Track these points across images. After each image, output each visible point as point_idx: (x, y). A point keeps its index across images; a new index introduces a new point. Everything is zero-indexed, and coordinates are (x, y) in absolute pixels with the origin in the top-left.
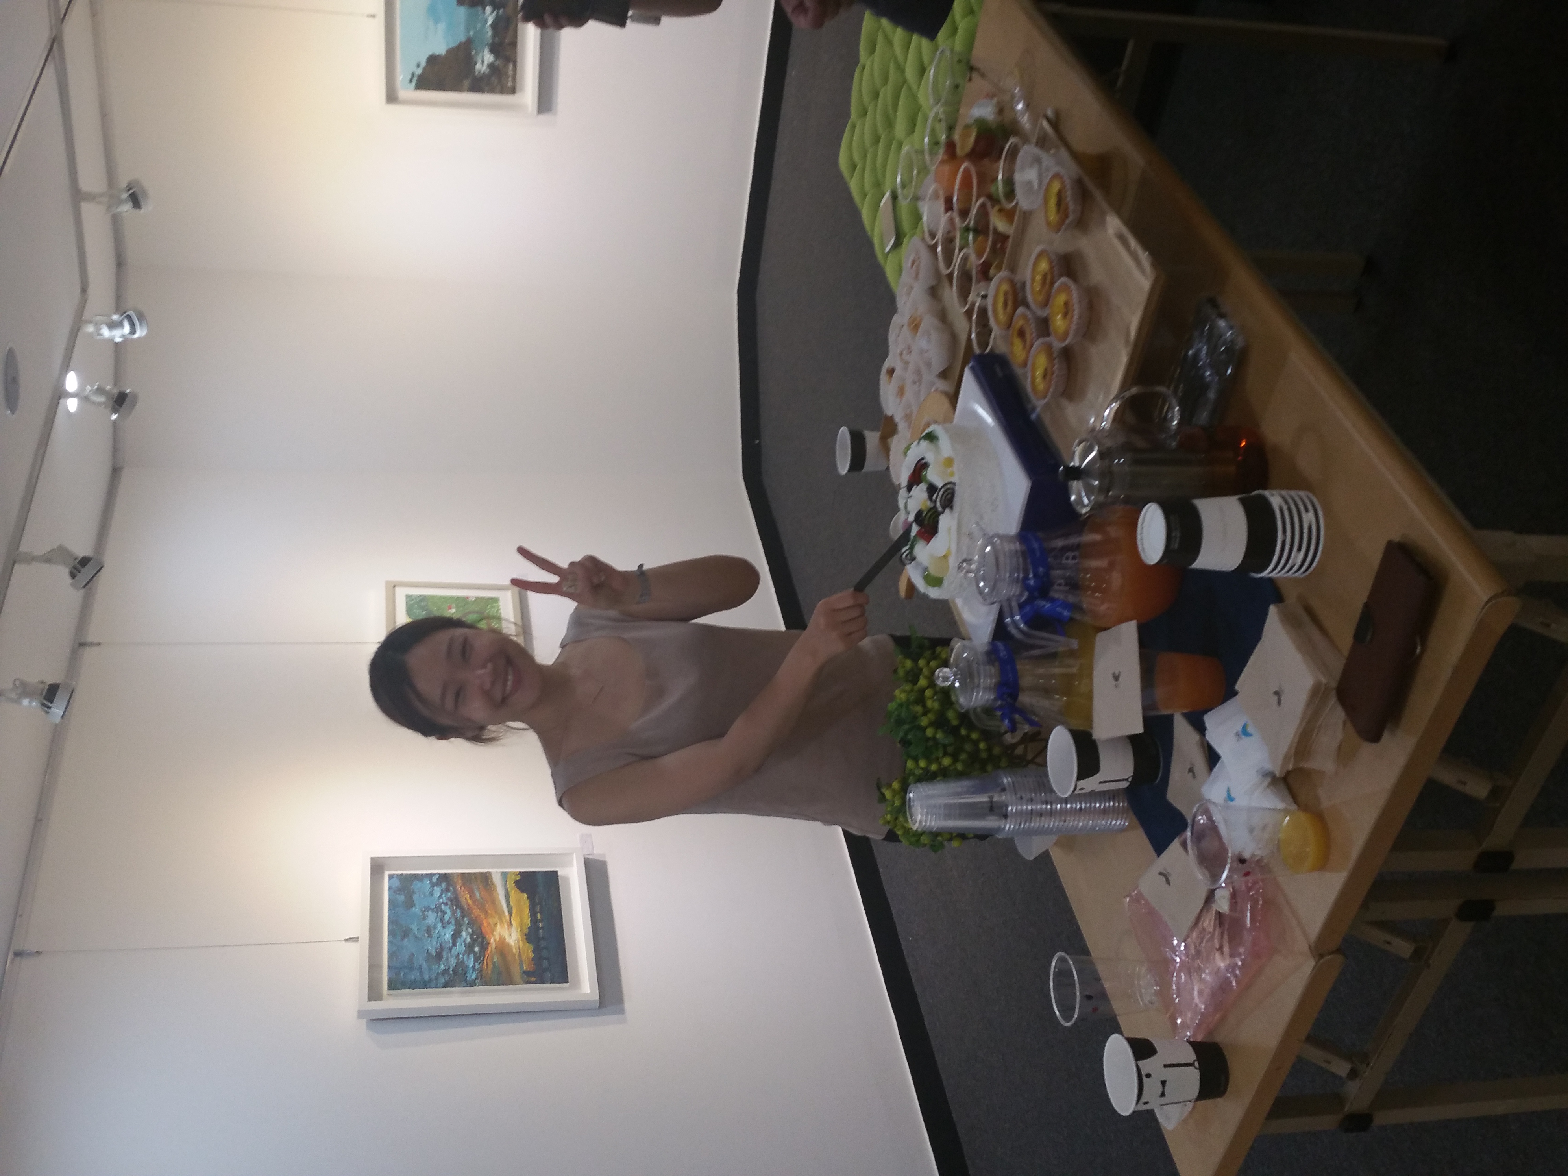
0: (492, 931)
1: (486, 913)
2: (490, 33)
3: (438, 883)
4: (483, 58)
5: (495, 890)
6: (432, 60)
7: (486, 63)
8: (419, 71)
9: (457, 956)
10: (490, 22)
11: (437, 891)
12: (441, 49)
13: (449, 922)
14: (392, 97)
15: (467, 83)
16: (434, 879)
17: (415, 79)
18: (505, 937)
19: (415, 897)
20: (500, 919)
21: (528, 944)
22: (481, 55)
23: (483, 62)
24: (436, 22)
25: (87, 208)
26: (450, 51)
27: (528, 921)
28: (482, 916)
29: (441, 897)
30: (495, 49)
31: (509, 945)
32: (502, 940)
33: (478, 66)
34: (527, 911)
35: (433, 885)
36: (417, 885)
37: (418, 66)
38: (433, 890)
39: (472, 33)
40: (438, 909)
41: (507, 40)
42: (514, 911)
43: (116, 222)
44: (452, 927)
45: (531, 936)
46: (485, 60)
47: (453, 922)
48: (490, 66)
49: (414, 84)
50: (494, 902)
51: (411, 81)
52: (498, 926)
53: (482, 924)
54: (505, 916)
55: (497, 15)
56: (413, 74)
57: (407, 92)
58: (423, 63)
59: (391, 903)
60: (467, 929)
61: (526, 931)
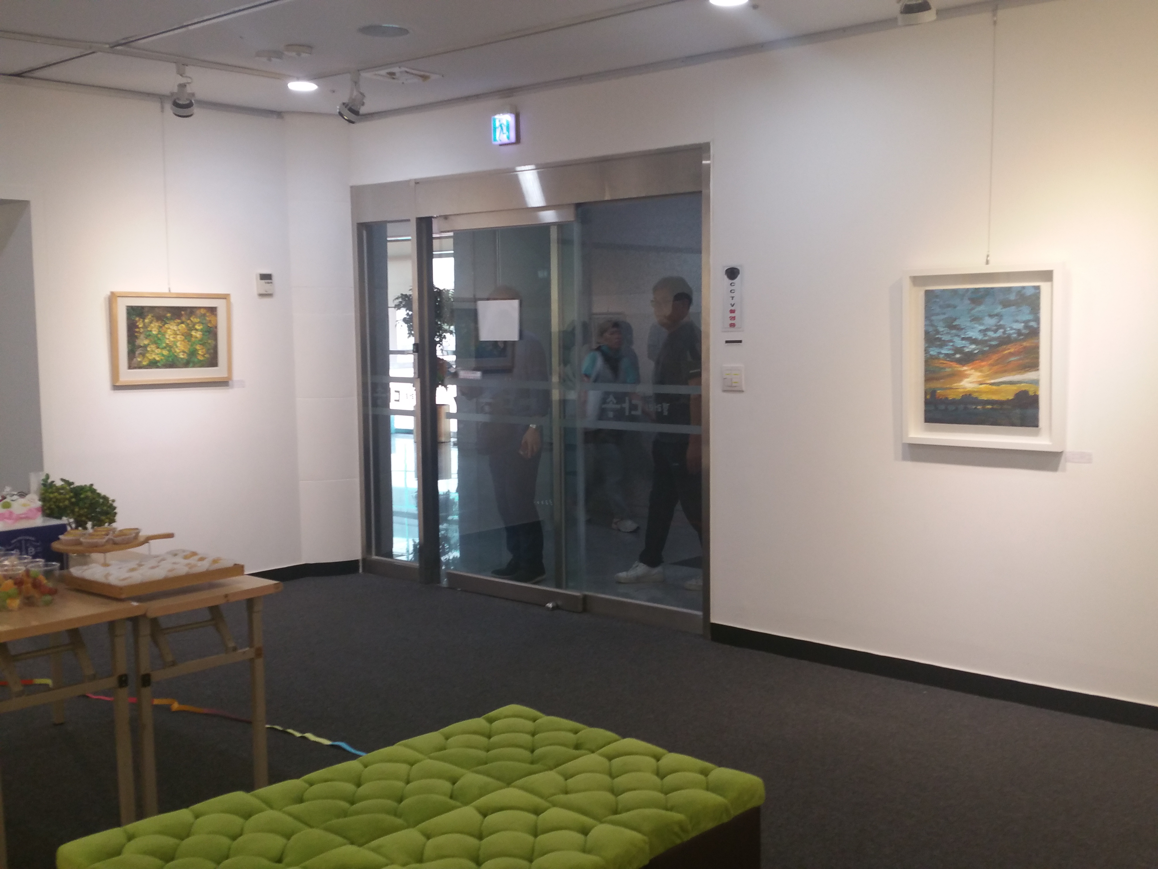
0: (976, 369)
1: (992, 365)
3: (1026, 327)
5: (1020, 373)
9: (951, 341)
11: (1020, 326)
13: (985, 335)
16: (1033, 324)
18: (968, 378)
19: (1013, 309)
20: (987, 376)
21: (961, 395)
27: (984, 397)
28: (990, 362)
29: (1012, 329)
31: (961, 381)
32: (966, 376)
34: (995, 397)
35: (1026, 322)
36: (1026, 309)
38: (1021, 323)
40: (999, 327)
42: (994, 387)
44: (980, 337)
45: (969, 399)
47: (986, 338)
50: (1005, 372)
52: (979, 374)
53: (982, 361)
54: (989, 379)
59: (1009, 289)
60: (978, 349)
61: (975, 395)
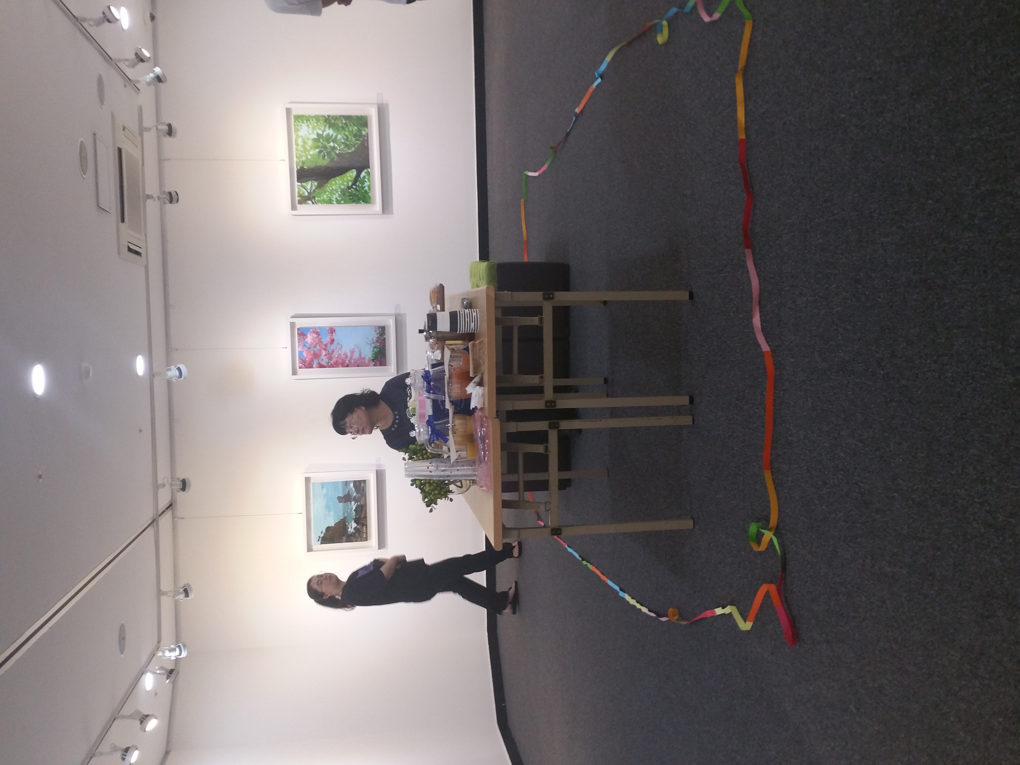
2: (354, 513)
4: (351, 525)
6: (328, 529)
7: (353, 527)
8: (322, 535)
10: (354, 508)
12: (332, 524)
14: (310, 549)
15: (344, 538)
17: (320, 539)
22: (350, 524)
23: (351, 527)
24: (329, 512)
25: (164, 599)
26: (336, 524)
30: (356, 521)
33: (349, 530)
37: (322, 533)
39: (346, 515)
41: (363, 516)
43: (177, 605)
46: (352, 526)
48: (354, 529)
49: (320, 541)
51: (319, 540)
55: (357, 505)
56: (319, 537)
57: (317, 545)
58: (324, 531)
